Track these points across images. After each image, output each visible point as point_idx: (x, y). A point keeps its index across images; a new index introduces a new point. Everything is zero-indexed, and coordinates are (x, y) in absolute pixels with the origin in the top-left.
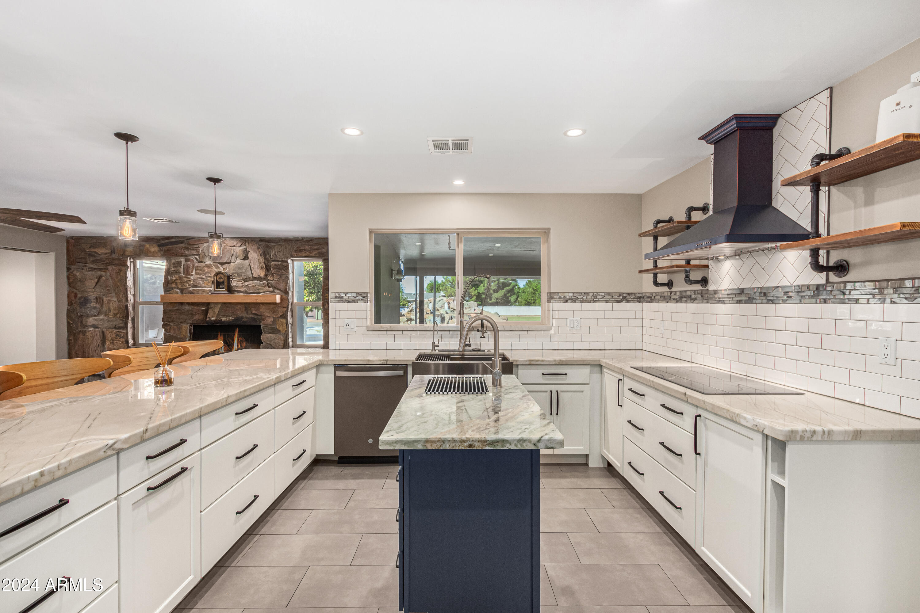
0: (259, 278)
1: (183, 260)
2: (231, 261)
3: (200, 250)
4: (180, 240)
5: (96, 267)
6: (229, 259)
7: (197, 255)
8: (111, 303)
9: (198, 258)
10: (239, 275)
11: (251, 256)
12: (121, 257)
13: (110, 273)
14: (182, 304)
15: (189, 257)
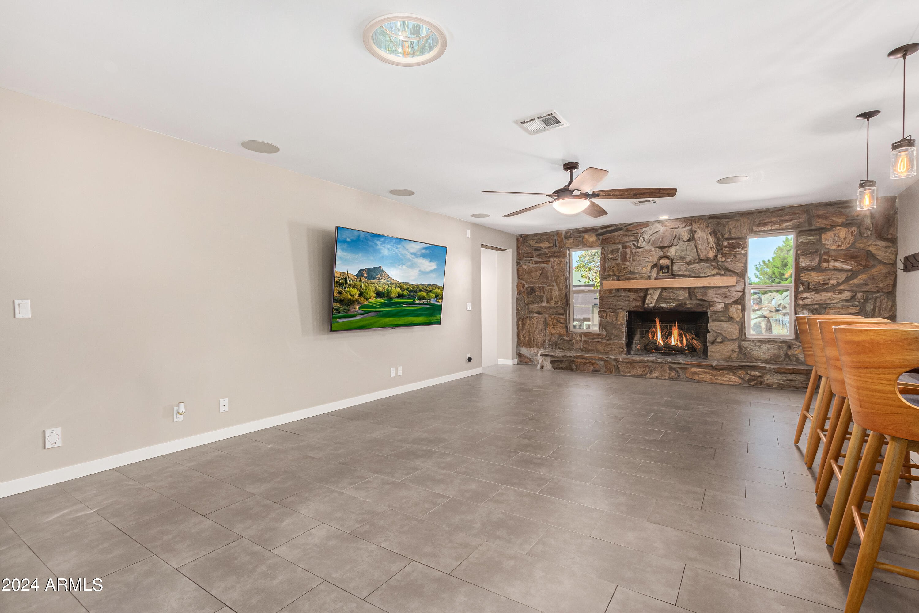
0: (707, 260)
1: (620, 247)
2: (673, 244)
3: (638, 235)
4: (619, 228)
5: (540, 260)
6: (670, 242)
7: (635, 241)
8: (553, 292)
9: (636, 244)
10: (682, 258)
11: (699, 236)
12: (561, 249)
13: (552, 264)
14: (618, 290)
15: (626, 244)
